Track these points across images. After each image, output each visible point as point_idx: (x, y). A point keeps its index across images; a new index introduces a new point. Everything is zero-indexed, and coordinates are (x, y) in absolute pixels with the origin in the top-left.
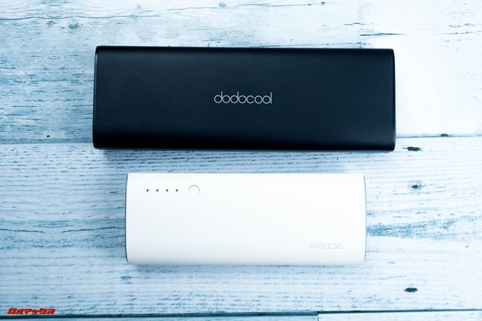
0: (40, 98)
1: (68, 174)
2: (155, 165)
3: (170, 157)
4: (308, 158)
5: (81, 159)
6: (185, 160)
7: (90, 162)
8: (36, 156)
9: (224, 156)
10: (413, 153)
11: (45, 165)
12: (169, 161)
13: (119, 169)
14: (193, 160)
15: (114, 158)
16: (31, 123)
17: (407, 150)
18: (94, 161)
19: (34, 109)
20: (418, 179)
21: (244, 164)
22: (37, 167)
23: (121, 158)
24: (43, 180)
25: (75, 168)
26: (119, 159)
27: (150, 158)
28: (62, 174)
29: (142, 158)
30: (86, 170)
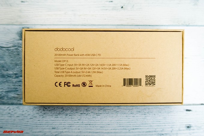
0: (20, 84)
1: (33, 119)
2: (72, 116)
3: (79, 113)
4: (142, 114)
5: (39, 113)
6: (86, 114)
7: (43, 114)
8: (18, 111)
9: (104, 113)
10: (188, 112)
11: (22, 115)
12: (79, 115)
13: (56, 118)
14: (89, 115)
15: (54, 113)
16: (16, 96)
17: (186, 111)
18: (44, 114)
19: (17, 89)
20: (190, 123)
21: (113, 117)
22: (19, 116)
23: (57, 113)
24: (22, 122)
25: (36, 117)
26: (56, 113)
27: (70, 113)
28: (30, 119)
29: (67, 113)
30: (41, 118)
